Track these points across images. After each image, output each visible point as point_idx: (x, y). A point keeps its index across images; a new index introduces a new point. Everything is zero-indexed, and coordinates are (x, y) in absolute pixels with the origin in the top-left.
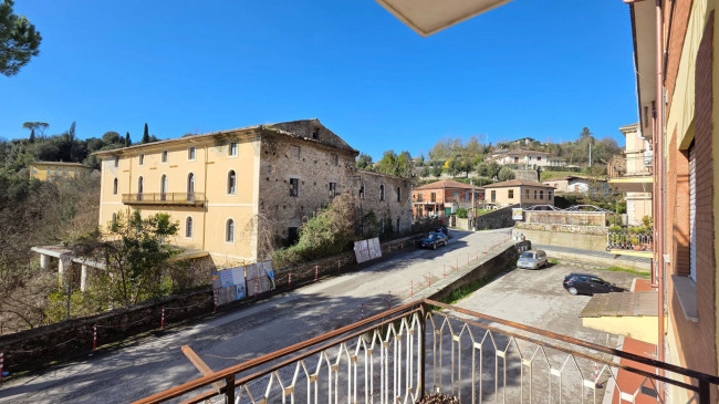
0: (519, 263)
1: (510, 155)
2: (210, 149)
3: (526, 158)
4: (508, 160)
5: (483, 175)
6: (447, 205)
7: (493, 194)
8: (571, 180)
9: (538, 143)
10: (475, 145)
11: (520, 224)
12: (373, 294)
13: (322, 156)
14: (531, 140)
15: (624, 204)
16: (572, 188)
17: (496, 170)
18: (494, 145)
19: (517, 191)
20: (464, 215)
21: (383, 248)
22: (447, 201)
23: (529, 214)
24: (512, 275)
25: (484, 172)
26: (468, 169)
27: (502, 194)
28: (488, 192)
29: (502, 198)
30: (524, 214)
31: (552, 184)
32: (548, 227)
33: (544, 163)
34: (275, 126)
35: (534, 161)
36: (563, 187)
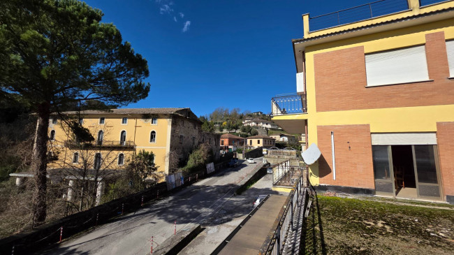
0: (268, 172)
1: (254, 122)
2: (138, 120)
3: (261, 124)
4: (253, 124)
5: (244, 131)
6: (230, 147)
7: (251, 141)
8: (281, 136)
9: (265, 115)
10: (236, 114)
11: (266, 156)
12: (225, 184)
13: (191, 125)
14: (261, 113)
15: (301, 147)
16: (281, 139)
17: (249, 129)
18: (245, 115)
19: (261, 140)
20: (240, 152)
21: (215, 167)
22: (230, 145)
23: (269, 151)
24: (267, 176)
25: (244, 130)
26: (236, 128)
27: (255, 141)
28: (248, 141)
29: (255, 144)
30: (267, 151)
31: (273, 137)
32: (277, 156)
33: (269, 126)
34: (177, 112)
35: (265, 126)
36: (278, 139)
